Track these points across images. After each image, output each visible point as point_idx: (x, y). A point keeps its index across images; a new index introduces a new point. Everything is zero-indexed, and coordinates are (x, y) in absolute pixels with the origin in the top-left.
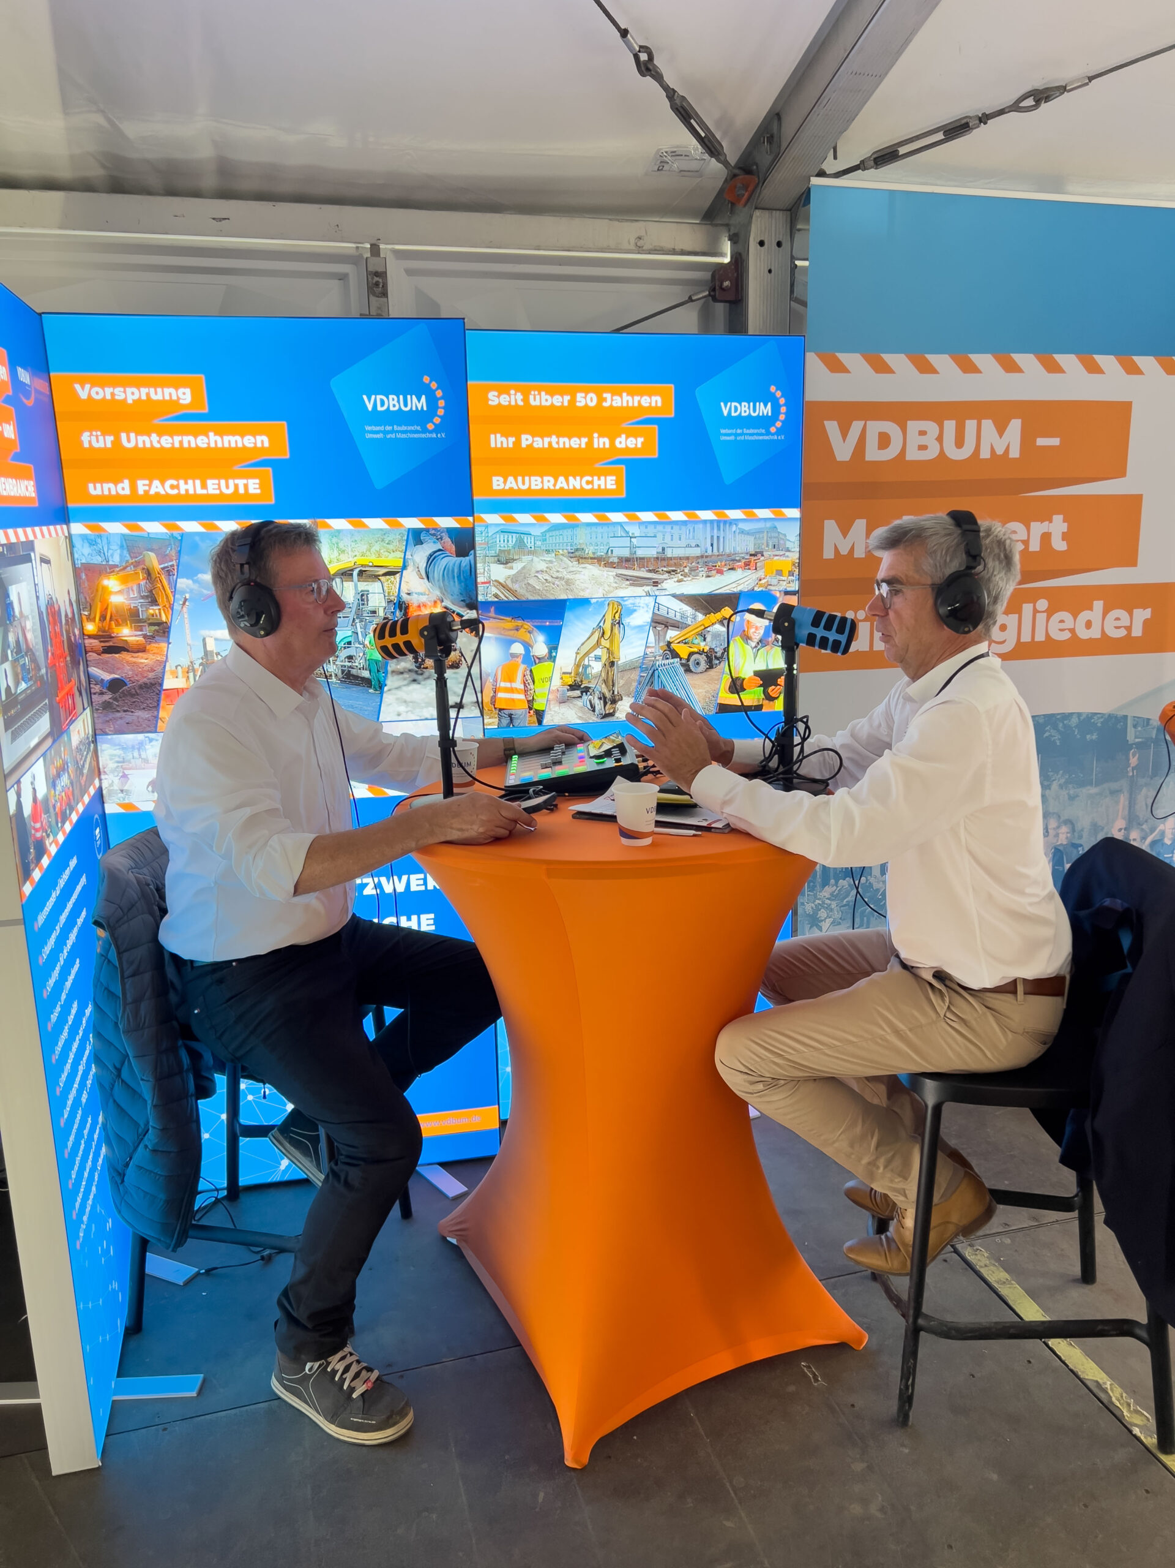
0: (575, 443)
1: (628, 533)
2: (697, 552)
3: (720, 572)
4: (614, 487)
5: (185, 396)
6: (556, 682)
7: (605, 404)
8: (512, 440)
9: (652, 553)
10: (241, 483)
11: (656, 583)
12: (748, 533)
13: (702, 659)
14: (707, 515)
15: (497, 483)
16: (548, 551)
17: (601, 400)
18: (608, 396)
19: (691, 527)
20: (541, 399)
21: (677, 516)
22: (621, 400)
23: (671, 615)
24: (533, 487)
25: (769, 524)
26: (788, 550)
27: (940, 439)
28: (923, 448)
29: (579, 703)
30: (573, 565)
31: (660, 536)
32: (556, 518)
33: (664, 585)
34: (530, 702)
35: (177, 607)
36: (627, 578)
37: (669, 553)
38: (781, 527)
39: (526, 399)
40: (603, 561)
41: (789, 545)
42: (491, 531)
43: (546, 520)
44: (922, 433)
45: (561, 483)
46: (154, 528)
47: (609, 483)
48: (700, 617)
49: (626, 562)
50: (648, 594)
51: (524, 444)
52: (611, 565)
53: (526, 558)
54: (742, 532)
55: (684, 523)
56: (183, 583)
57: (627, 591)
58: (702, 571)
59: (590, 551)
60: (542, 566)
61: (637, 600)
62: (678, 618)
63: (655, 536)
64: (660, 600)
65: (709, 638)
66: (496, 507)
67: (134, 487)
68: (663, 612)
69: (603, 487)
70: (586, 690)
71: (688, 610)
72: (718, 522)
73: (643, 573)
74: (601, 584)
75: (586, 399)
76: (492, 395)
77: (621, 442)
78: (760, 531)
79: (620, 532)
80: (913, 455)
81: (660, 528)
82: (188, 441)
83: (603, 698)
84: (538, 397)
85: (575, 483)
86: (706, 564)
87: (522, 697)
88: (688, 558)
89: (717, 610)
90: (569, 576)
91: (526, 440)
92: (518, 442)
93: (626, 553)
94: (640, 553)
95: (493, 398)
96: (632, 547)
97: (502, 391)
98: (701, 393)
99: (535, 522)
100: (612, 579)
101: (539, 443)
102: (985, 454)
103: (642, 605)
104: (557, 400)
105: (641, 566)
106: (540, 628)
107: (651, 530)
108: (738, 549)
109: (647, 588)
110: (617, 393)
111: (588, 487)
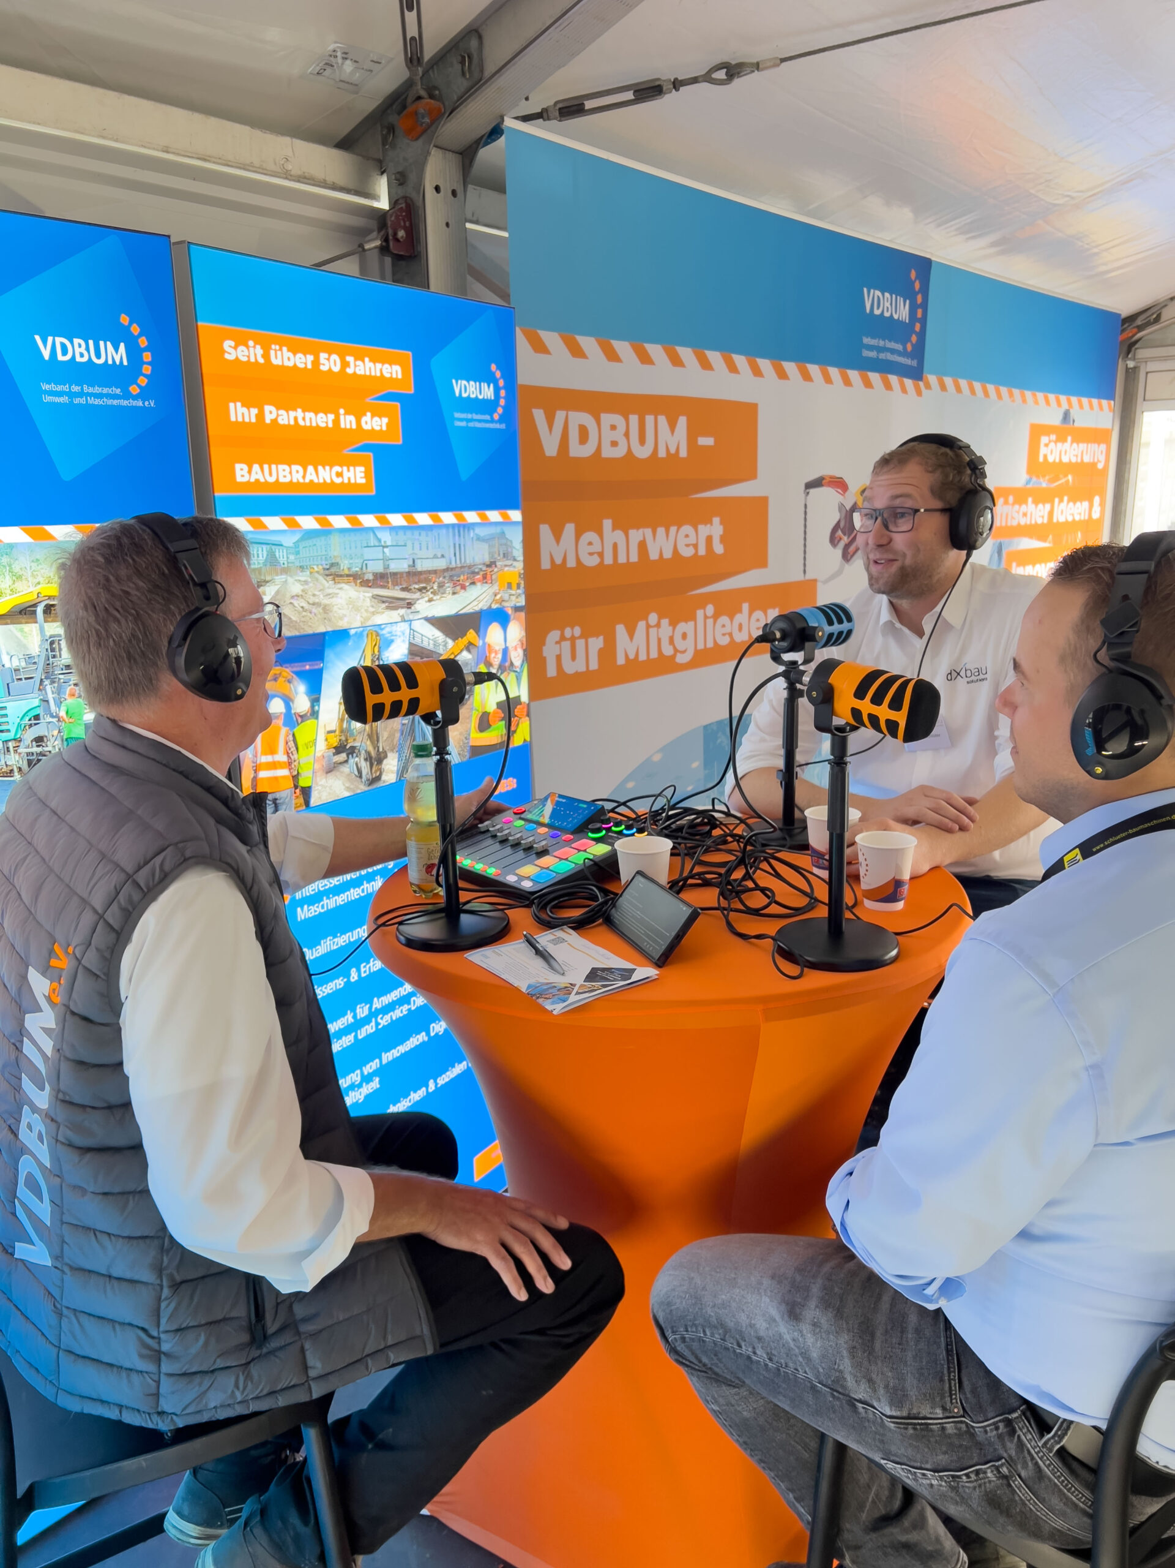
0: (323, 420)
1: (380, 541)
2: (441, 564)
3: (463, 587)
4: (363, 481)
6: (321, 747)
7: (350, 371)
8: (254, 411)
9: (404, 566)
11: (409, 605)
12: (483, 540)
14: (448, 518)
15: (241, 473)
16: (302, 568)
17: (345, 365)
18: (351, 359)
19: (435, 532)
20: (283, 357)
21: (423, 518)
22: (364, 368)
23: (425, 644)
24: (282, 480)
25: (498, 530)
26: (515, 560)
27: (627, 434)
28: (614, 444)
29: (345, 769)
30: (328, 584)
31: (409, 544)
32: (308, 522)
33: (417, 606)
36: (382, 599)
37: (421, 566)
38: (509, 533)
39: (266, 356)
40: (357, 578)
41: (515, 553)
43: (297, 525)
44: (613, 427)
45: (311, 475)
47: (357, 475)
48: (449, 644)
49: (381, 579)
50: (404, 620)
51: (268, 419)
52: (366, 584)
53: (280, 579)
54: (479, 539)
55: (430, 527)
57: (384, 617)
58: (449, 587)
59: (345, 566)
60: (296, 589)
61: (394, 628)
62: (431, 647)
63: (405, 545)
64: (415, 625)
68: (418, 640)
69: (353, 481)
70: (352, 751)
71: (439, 635)
72: (459, 526)
73: (397, 593)
74: (357, 609)
75: (330, 363)
76: (228, 344)
77: (367, 422)
78: (492, 538)
79: (373, 542)
80: (607, 451)
81: (409, 533)
83: (369, 758)
84: (279, 353)
85: (325, 474)
86: (451, 578)
87: (287, 772)
88: (435, 572)
89: (463, 634)
90: (326, 601)
91: (270, 413)
92: (261, 416)
93: (379, 567)
94: (393, 567)
95: (232, 351)
96: (385, 559)
97: (241, 342)
98: (438, 364)
99: (285, 527)
100: (368, 603)
101: (285, 418)
102: (662, 453)
103: (399, 633)
104: (302, 361)
105: (395, 584)
106: (300, 674)
107: (401, 537)
108: (477, 559)
109: (402, 611)
110: (359, 357)
111: (338, 480)
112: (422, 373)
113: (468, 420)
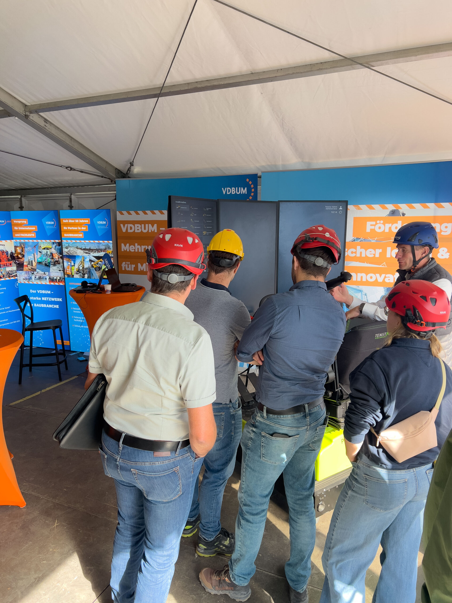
0: (76, 228)
2: (95, 248)
3: (99, 252)
5: (25, 222)
6: (75, 270)
7: (80, 222)
8: (67, 228)
9: (88, 248)
10: (32, 234)
11: (89, 254)
12: (104, 245)
13: (98, 268)
14: (97, 242)
15: (65, 235)
16: (73, 247)
17: (79, 221)
18: (80, 220)
20: (70, 221)
21: (92, 241)
22: (82, 221)
23: (92, 260)
24: (70, 236)
25: (107, 244)
26: (111, 249)
27: (141, 228)
28: (138, 230)
29: (79, 274)
30: (77, 249)
32: (74, 241)
33: (91, 254)
34: (72, 273)
35: (25, 252)
36: (85, 252)
37: (91, 248)
38: (109, 244)
39: (68, 221)
40: (81, 249)
41: (111, 248)
42: (65, 243)
44: (138, 227)
45: (74, 235)
46: (22, 241)
47: (81, 235)
48: (97, 260)
49: (84, 249)
50: (88, 255)
51: (68, 229)
52: (82, 250)
53: (70, 248)
54: (103, 245)
55: (93, 243)
56: (26, 249)
57: (85, 255)
58: (97, 252)
59: (79, 247)
60: (72, 249)
62: (93, 260)
64: (90, 257)
65: (99, 264)
66: (65, 239)
67: (20, 235)
68: (91, 259)
70: (80, 272)
71: (95, 259)
73: (87, 252)
74: (81, 253)
75: (77, 221)
76: (64, 220)
77: (83, 228)
78: (106, 245)
79: (83, 244)
80: (136, 231)
81: (89, 243)
82: (26, 228)
83: (82, 274)
85: (76, 235)
86: (97, 251)
87: (70, 272)
88: (94, 249)
89: (100, 259)
90: (76, 251)
91: (69, 228)
92: (68, 228)
94: (87, 248)
95: (64, 221)
96: (85, 247)
97: (65, 220)
98: (94, 220)
100: (82, 252)
101: (71, 228)
102: (150, 231)
104: (73, 221)
105: (87, 250)
106: (73, 260)
107: (88, 244)
108: (102, 248)
109: (88, 254)
110: (81, 220)
111: (78, 236)
112: (92, 221)
113: (100, 227)
